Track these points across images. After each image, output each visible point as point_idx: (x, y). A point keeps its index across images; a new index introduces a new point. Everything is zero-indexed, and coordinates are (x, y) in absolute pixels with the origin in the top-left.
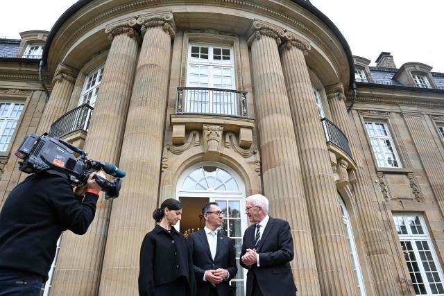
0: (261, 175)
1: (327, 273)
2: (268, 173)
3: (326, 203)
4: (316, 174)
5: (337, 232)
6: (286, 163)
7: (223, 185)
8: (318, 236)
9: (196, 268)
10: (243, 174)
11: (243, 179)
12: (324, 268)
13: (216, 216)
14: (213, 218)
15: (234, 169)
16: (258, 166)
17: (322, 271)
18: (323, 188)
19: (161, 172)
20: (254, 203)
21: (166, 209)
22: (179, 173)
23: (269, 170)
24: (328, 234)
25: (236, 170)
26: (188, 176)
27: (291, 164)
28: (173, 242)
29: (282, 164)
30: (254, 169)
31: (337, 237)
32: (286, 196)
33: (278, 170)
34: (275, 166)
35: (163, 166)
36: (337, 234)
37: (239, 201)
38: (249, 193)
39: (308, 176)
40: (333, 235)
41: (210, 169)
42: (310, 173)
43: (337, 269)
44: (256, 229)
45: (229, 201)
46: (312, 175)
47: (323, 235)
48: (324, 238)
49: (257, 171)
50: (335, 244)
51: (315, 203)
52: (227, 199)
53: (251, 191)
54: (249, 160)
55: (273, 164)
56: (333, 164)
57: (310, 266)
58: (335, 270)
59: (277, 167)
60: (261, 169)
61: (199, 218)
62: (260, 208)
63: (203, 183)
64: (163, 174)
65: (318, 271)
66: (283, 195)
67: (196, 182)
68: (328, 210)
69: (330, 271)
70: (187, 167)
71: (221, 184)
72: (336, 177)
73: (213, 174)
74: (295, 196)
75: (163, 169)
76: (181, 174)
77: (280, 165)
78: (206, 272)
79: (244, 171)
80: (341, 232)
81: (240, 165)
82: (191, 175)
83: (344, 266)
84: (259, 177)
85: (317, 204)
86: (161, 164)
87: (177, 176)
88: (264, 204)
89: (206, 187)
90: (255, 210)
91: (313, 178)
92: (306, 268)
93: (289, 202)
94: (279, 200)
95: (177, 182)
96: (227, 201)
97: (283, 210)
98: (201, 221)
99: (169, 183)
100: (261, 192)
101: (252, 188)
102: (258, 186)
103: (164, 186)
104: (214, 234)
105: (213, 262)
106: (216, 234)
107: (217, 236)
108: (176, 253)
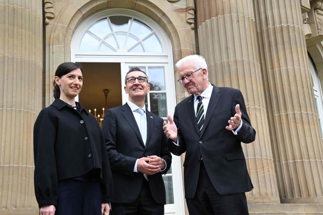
0: (196, 29)
1: (287, 164)
2: (206, 26)
3: (290, 67)
4: (277, 25)
5: (303, 108)
6: (234, 10)
7: (140, 43)
8: (276, 115)
10: (169, 27)
11: (169, 36)
12: (283, 158)
15: (155, 20)
16: (190, 15)
17: (279, 161)
18: (287, 46)
19: (45, 24)
22: (73, 26)
23: (208, 21)
24: (290, 112)
25: (159, 22)
26: (88, 31)
27: (240, 9)
28: (82, 122)
29: (227, 10)
30: (184, 19)
31: (304, 116)
32: (232, 59)
33: (221, 21)
34: (217, 15)
35: (47, 15)
36: (304, 112)
37: (163, 67)
38: (178, 55)
39: (264, 28)
40: (297, 112)
41: (118, 21)
42: (267, 24)
43: (302, 158)
44: (196, 102)
45: (149, 68)
46: (271, 26)
47: (283, 113)
48: (284, 118)
49: (190, 23)
50: (299, 126)
51: (272, 68)
52: (147, 65)
53: (180, 52)
54: (177, 5)
55: (214, 12)
56: (304, 10)
57: (264, 154)
58: (299, 160)
59: (220, 16)
60: (195, 19)
61: (103, 93)
62: (204, 71)
63: (110, 41)
64: (47, 28)
65: (275, 161)
66: (228, 57)
68: (291, 78)
69: (291, 161)
70: (84, 18)
71: (135, 42)
72: (307, 30)
73: (124, 28)
74: (245, 59)
75: (47, 20)
76: (76, 28)
77: (223, 13)
78: (138, 160)
79: (170, 22)
80: (309, 108)
81: (164, 14)
82: (90, 30)
83: (311, 154)
84: (193, 32)
85: (276, 69)
86: (44, 13)
87: (70, 31)
89: (116, 48)
91: (271, 32)
92: (258, 157)
93: (236, 67)
94: (222, 64)
95: (71, 41)
96: (147, 68)
97: (227, 79)
98: (106, 97)
99: (59, 43)
100: (195, 51)
101: (182, 48)
102: (191, 45)
103: (51, 47)
104: (142, 111)
105: (146, 148)
106: (144, 112)
107: (145, 114)
108: (86, 138)
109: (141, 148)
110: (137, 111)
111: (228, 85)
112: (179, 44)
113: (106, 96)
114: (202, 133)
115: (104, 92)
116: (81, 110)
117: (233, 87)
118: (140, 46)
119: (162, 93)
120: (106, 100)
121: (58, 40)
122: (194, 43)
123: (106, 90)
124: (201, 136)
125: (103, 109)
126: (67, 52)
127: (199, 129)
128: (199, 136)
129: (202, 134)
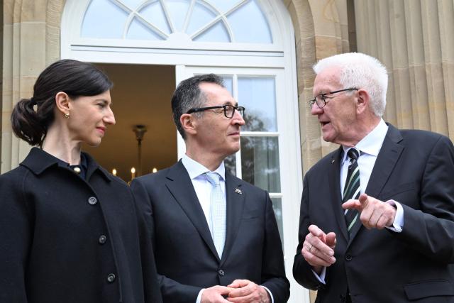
7: (221, 22)
9: (167, 282)
13: (223, 121)
14: (212, 126)
20: (342, 80)
21: (60, 97)
28: (92, 201)
32: (432, 61)
37: (272, 78)
38: (308, 50)
44: (346, 164)
45: (241, 78)
52: (235, 73)
53: (313, 43)
61: (133, 135)
62: (362, 96)
66: (423, 58)
67: (126, 11)
78: (203, 291)
88: (374, 83)
90: (344, 101)
93: (440, 80)
94: (408, 72)
95: (61, 13)
96: (235, 78)
97: (419, 107)
98: (140, 143)
99: (34, 16)
100: (347, 41)
101: (318, 34)
102: (339, 27)
103: (16, 24)
104: (216, 178)
105: (221, 264)
106: (221, 179)
107: (223, 184)
108: (102, 238)
109: (211, 263)
110: (204, 177)
111: (420, 126)
112: (311, 26)
113: (140, 141)
114: (352, 236)
115: (134, 131)
116: (91, 171)
117: (433, 130)
118: (219, 27)
119: (268, 138)
120: (140, 149)
121: (33, 10)
122: (345, 22)
123: (140, 127)
124: (349, 244)
125: (133, 170)
126: (52, 37)
127: (348, 227)
128: (347, 242)
129: (352, 239)
